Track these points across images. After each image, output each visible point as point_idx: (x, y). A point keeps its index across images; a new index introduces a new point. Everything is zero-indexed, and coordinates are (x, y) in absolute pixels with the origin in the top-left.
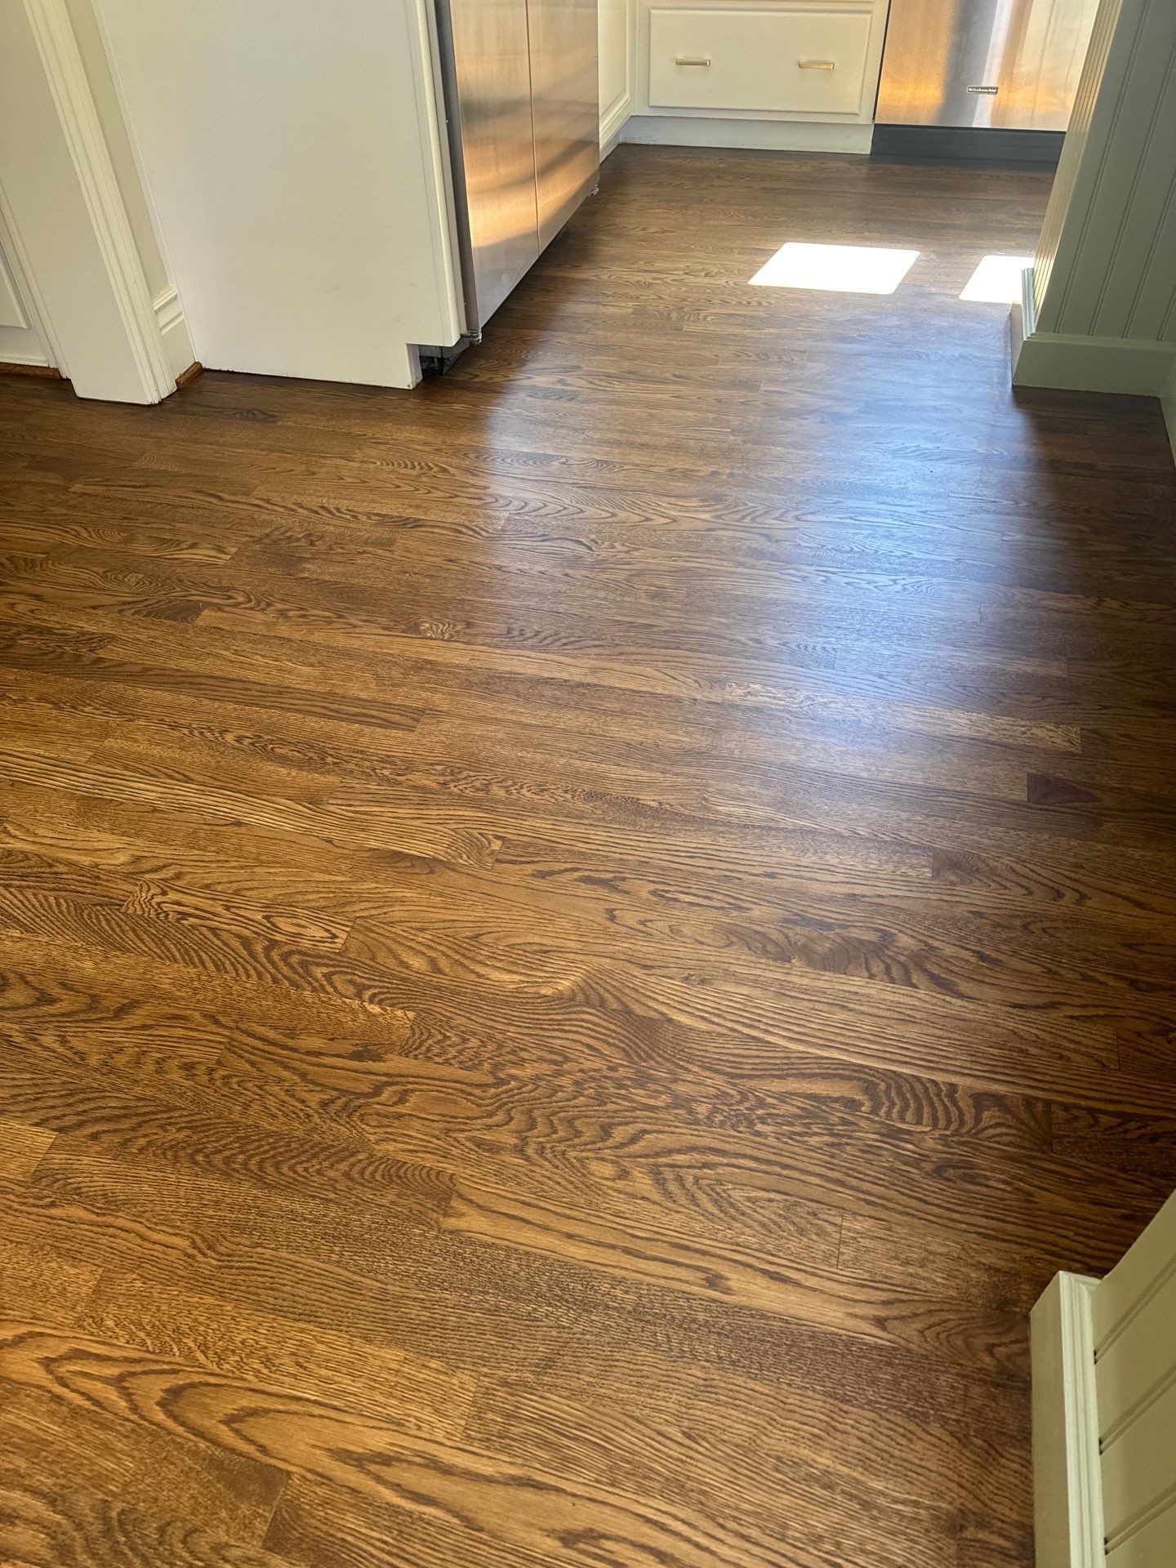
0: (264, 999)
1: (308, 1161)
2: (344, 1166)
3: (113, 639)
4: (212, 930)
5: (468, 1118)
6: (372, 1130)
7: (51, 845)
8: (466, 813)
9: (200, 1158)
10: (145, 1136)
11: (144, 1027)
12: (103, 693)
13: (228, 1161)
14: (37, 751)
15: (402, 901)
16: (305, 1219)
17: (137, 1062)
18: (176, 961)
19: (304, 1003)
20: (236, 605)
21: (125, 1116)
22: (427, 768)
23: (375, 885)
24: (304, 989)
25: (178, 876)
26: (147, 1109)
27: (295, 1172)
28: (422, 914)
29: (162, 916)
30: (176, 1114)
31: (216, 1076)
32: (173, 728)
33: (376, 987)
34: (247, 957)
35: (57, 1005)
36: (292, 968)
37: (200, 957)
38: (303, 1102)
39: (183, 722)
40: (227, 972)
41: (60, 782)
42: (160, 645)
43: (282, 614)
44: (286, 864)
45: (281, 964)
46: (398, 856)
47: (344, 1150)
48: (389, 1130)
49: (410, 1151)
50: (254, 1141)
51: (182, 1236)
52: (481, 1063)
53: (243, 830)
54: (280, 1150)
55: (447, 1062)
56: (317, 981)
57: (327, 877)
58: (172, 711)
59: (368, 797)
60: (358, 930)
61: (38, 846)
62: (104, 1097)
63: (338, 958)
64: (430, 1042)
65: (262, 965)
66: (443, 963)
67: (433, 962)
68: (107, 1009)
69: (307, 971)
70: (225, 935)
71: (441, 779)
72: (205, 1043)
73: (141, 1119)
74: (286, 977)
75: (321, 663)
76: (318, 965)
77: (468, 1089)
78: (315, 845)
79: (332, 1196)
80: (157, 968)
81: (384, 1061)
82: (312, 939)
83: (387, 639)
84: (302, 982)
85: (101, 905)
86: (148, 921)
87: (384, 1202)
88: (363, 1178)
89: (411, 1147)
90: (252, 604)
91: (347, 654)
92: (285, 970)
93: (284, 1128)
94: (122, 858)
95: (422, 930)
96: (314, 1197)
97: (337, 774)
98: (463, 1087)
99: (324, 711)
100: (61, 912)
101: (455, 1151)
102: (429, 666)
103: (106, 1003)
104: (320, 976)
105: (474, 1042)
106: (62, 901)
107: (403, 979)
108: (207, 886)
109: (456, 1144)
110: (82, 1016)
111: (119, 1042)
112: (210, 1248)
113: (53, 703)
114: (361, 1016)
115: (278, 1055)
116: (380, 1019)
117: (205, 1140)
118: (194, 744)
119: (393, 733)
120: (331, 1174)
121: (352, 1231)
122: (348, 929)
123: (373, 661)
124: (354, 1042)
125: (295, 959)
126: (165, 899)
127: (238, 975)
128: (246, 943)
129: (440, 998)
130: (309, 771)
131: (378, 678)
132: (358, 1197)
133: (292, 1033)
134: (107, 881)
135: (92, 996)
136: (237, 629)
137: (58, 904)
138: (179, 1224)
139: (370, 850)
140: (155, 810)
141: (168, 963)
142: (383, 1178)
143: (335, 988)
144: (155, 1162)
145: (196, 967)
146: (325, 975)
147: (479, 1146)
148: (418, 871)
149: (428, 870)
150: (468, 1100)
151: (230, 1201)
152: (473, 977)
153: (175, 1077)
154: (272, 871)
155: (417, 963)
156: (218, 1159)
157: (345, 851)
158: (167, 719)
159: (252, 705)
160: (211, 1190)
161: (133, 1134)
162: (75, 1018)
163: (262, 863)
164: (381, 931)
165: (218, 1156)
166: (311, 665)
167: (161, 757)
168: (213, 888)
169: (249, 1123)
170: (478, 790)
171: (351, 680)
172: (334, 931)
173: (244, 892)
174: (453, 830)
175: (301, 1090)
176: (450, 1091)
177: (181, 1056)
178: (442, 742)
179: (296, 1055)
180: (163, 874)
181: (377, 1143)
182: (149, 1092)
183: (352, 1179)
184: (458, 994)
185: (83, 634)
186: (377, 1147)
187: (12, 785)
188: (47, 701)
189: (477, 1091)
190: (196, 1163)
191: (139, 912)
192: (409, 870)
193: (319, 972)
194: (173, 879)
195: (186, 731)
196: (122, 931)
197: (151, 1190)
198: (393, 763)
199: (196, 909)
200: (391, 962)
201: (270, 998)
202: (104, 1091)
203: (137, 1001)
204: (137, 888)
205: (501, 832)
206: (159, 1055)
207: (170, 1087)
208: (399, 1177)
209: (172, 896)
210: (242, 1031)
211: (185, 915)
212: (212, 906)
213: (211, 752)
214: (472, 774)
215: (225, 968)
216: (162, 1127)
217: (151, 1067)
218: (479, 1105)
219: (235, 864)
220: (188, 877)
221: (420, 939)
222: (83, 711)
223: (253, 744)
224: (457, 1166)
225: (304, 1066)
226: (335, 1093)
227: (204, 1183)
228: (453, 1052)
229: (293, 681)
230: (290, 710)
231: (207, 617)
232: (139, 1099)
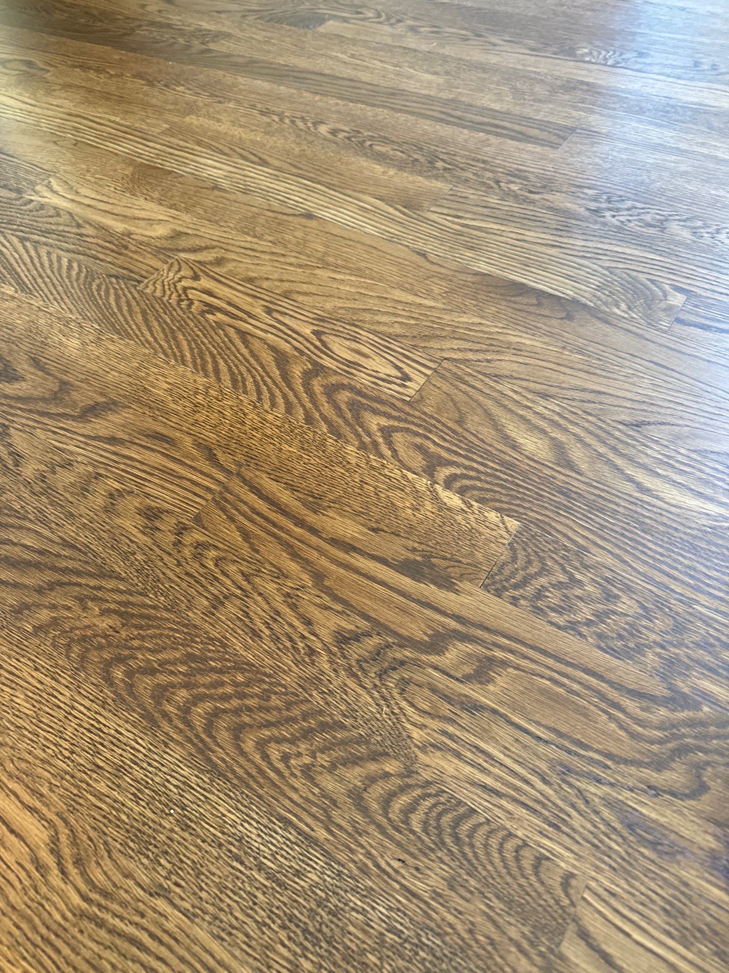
0: (287, 442)
1: (293, 741)
2: (354, 775)
3: (228, 36)
4: (243, 334)
5: (609, 756)
6: (417, 718)
7: (89, 206)
8: (628, 251)
9: (118, 673)
10: (54, 607)
11: (112, 440)
12: (201, 77)
13: (161, 693)
14: (113, 118)
15: (518, 350)
16: (260, 867)
17: (84, 489)
18: (184, 362)
19: (344, 462)
20: (364, 19)
21: (37, 566)
22: (573, 189)
23: (479, 320)
24: (347, 442)
25: (219, 262)
26: (71, 564)
27: (266, 757)
28: (547, 373)
29: (184, 304)
30: (110, 584)
31: (188, 539)
32: (262, 113)
33: (458, 465)
34: (279, 379)
35: (17, 385)
36: (337, 408)
37: (215, 362)
38: (308, 622)
39: (275, 109)
40: (245, 392)
41: (124, 148)
42: (274, 44)
43: (413, 29)
44: (358, 272)
45: (323, 399)
46: (520, 289)
47: (360, 741)
48: (451, 729)
49: (485, 787)
50: (213, 670)
51: (42, 818)
52: (640, 649)
53: (313, 224)
54: (250, 702)
55: (572, 627)
56: (369, 434)
57: (410, 298)
58: (267, 98)
59: (485, 211)
60: (443, 377)
61: (75, 204)
62: (21, 528)
63: (407, 409)
64: (543, 581)
65: (296, 396)
66: (577, 454)
67: (558, 447)
68: (74, 405)
69: (357, 417)
70: (256, 345)
71: (593, 205)
72: (187, 484)
73: (57, 577)
74: (325, 419)
75: (447, 73)
76: (375, 412)
77: (613, 694)
78: (402, 255)
79: (321, 834)
80: (156, 366)
81: (457, 592)
82: (375, 374)
83: (533, 58)
84: (346, 430)
85: (117, 277)
86: (166, 307)
87: (419, 887)
88: (386, 814)
89: (489, 781)
90: (381, 19)
91: (483, 68)
92: (327, 408)
93: (268, 661)
94: (161, 231)
95: (545, 396)
96: (287, 822)
97: (446, 181)
98: (603, 687)
99: (443, 116)
100: (69, 277)
101: (577, 821)
102: (585, 87)
103: (75, 396)
104: (374, 428)
105: (626, 605)
106: (75, 265)
107: (502, 463)
108: (250, 280)
109: (582, 806)
110: (41, 406)
111: (71, 453)
112: (78, 862)
113: (148, 80)
114: (428, 506)
115: (289, 532)
116: (459, 518)
117: (136, 643)
118: (280, 131)
119: (530, 147)
120: (328, 783)
121: (344, 932)
122: (429, 372)
123: (510, 76)
124: (410, 544)
125: (344, 396)
126: (195, 284)
127: (260, 399)
128: (282, 359)
129: (568, 509)
130: (411, 173)
131: (516, 92)
132: (368, 855)
133: (315, 503)
134: (135, 252)
135: (63, 383)
136: (358, 38)
137: (70, 267)
138: (45, 790)
139: (477, 274)
140: (216, 187)
141: (173, 362)
142: (425, 830)
143: (395, 452)
144: (50, 657)
145: (206, 375)
146: (382, 429)
147: (630, 827)
148: (547, 313)
149: (564, 315)
150: (611, 717)
151: (139, 775)
152: (629, 488)
153: (128, 524)
154: (338, 277)
155: (531, 444)
156: (145, 684)
157: (442, 270)
158: (259, 106)
159: (357, 102)
160: (116, 742)
161: (36, 598)
162: (31, 406)
163: (326, 266)
164: (478, 385)
165: (148, 680)
166: (436, 73)
167: (240, 138)
168: (258, 283)
169: (214, 634)
170: (650, 225)
171: (482, 91)
172: (407, 370)
173: (295, 296)
174: (607, 268)
175: (309, 600)
176: (576, 687)
177: (147, 495)
178: (597, 164)
179: (314, 540)
180: (200, 257)
181: (423, 749)
182: (83, 538)
183: (364, 810)
184: (601, 510)
185: (200, 31)
186: (421, 755)
187: (75, 145)
188: (142, 78)
189: (630, 705)
190: (109, 680)
191: (158, 294)
192: (532, 309)
193: (374, 422)
194: (211, 263)
195: (276, 118)
196: (130, 310)
197: (26, 708)
198: (525, 179)
199: (229, 304)
200: (487, 432)
201: (296, 442)
202: (25, 518)
203: (115, 403)
204: (166, 267)
205: (683, 283)
206: (117, 485)
207: (115, 540)
208: (457, 840)
209: (205, 283)
210: (244, 481)
211: (212, 309)
212: (251, 305)
213: (298, 140)
214: (639, 205)
215: (245, 386)
216: (81, 600)
217: (100, 501)
218: (633, 736)
219: (293, 260)
220: (230, 266)
221: (539, 409)
222: (174, 90)
223: (349, 138)
224: (579, 857)
225: (324, 562)
226: (364, 624)
227: (111, 722)
228: (585, 612)
229: (411, 86)
230: (400, 111)
231: (331, 26)
232: (66, 544)
